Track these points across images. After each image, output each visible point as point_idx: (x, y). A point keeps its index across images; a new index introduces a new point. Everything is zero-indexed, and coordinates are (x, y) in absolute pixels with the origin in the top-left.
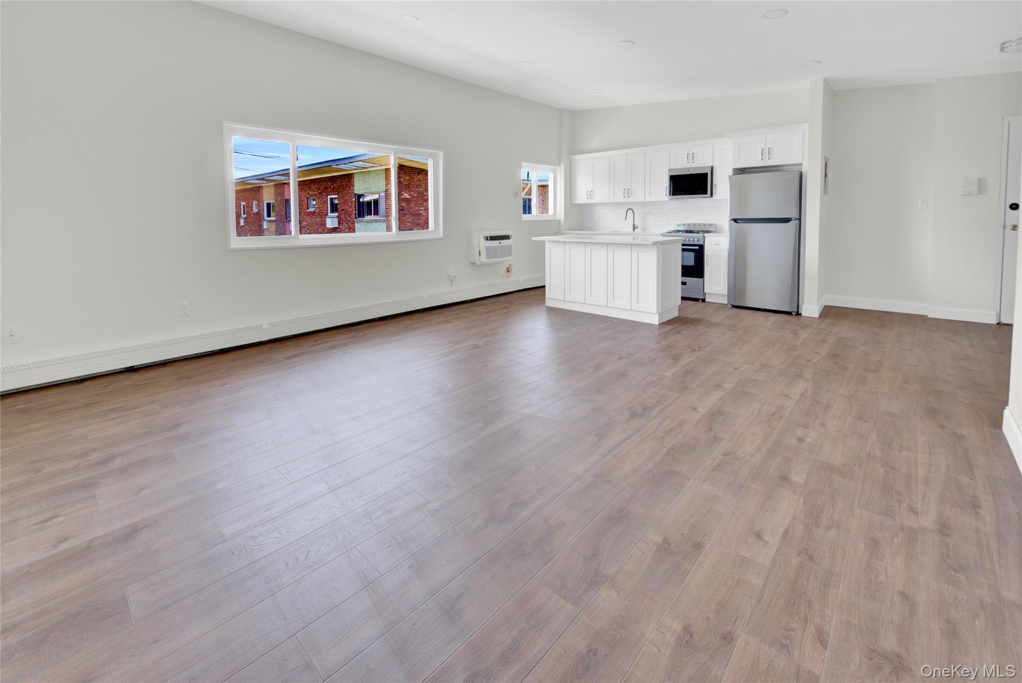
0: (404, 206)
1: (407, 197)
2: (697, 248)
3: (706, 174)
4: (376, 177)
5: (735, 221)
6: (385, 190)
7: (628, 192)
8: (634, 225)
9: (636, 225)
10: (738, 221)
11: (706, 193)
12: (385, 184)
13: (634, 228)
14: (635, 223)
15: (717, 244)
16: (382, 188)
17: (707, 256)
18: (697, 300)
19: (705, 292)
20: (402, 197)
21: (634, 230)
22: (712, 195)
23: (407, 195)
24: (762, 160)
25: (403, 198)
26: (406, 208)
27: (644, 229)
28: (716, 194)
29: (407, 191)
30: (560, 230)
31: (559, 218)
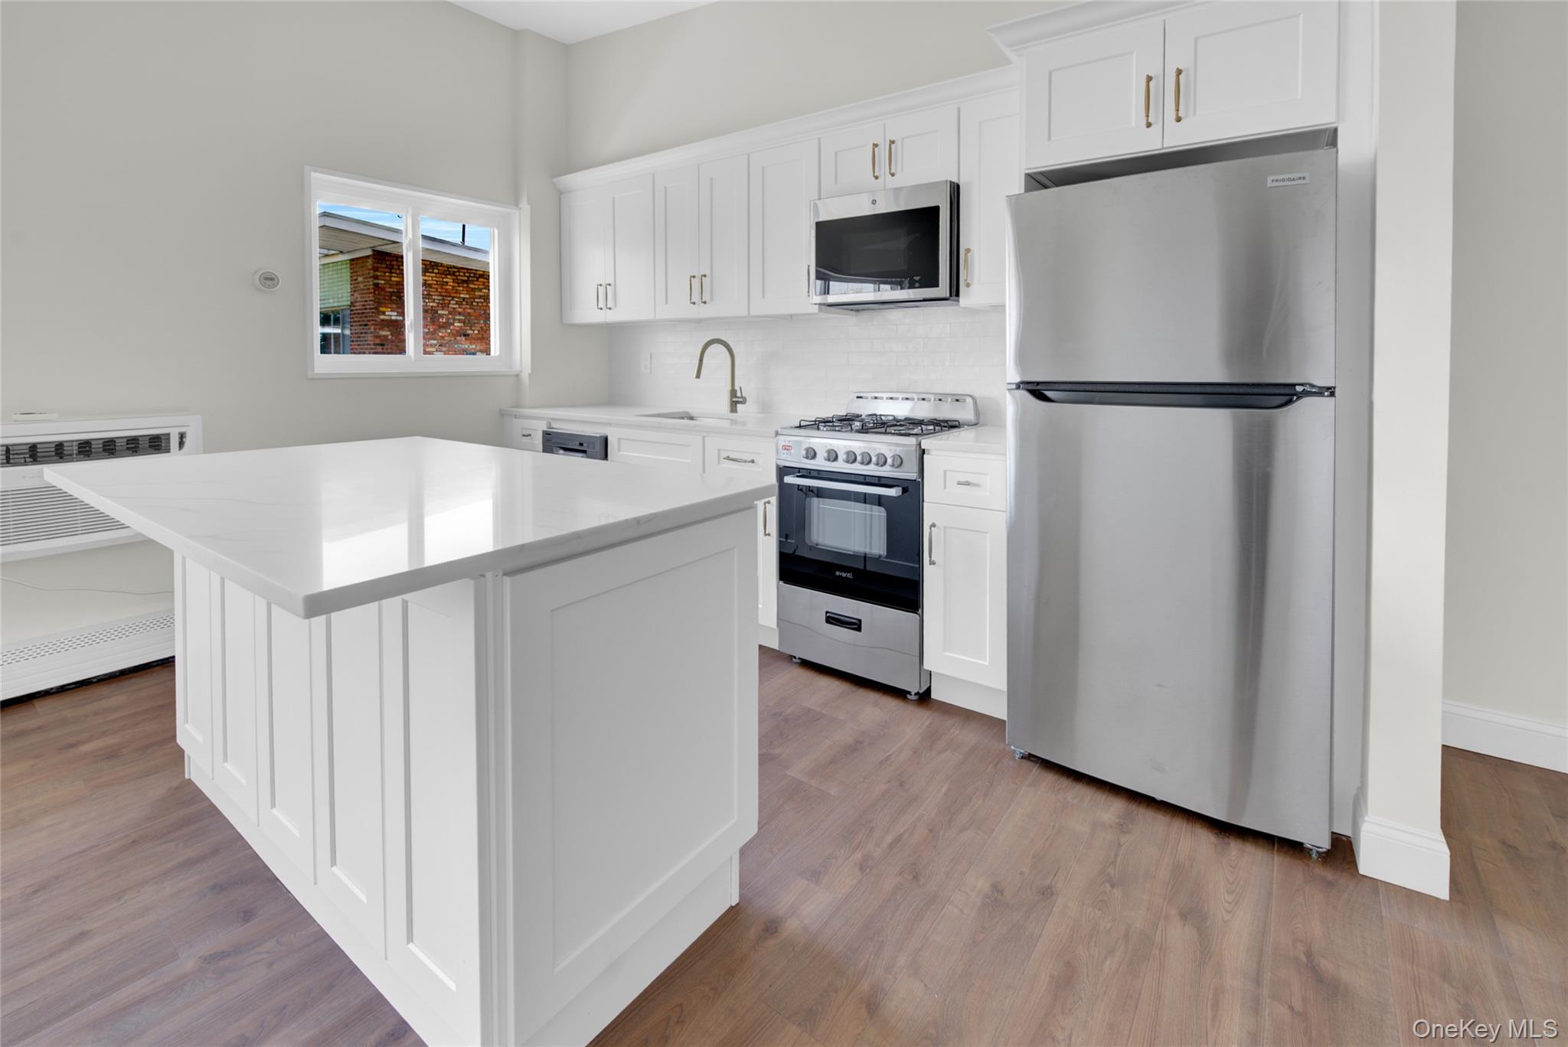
0: (386, 336)
1: (393, 318)
2: (893, 492)
3: (935, 210)
4: (335, 276)
5: (1038, 391)
6: (349, 303)
7: (700, 286)
8: (733, 393)
9: (739, 394)
10: (1049, 394)
11: (934, 283)
12: (349, 290)
13: (736, 400)
14: (737, 388)
15: (968, 484)
16: (346, 299)
17: (933, 525)
18: (900, 694)
19: (927, 666)
20: (382, 317)
21: (733, 410)
22: (955, 291)
23: (395, 314)
24: (1149, 125)
25: (383, 320)
26: (392, 342)
27: (766, 407)
28: (968, 285)
29: (394, 306)
30: (517, 407)
31: (519, 369)
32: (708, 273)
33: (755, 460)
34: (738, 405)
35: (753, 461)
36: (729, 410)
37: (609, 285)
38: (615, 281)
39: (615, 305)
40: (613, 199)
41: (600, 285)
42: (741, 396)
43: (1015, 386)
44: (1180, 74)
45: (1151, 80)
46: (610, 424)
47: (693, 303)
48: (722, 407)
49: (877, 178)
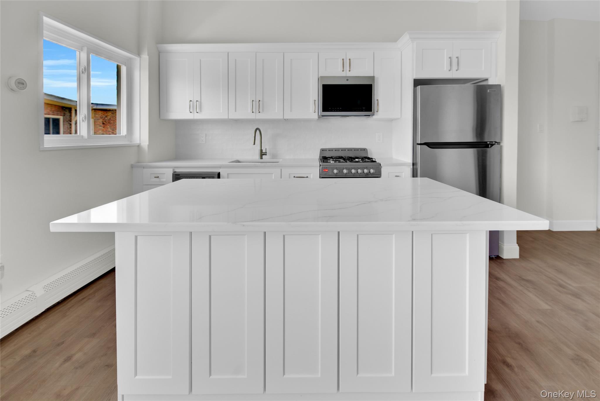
7: (258, 105)
11: (371, 110)
13: (262, 154)
14: (263, 148)
22: (374, 113)
24: (449, 71)
28: (377, 112)
30: (138, 163)
31: (138, 142)
32: (261, 99)
33: (308, 176)
34: (263, 156)
35: (307, 177)
36: (260, 158)
37: (197, 101)
38: (200, 101)
39: (201, 111)
40: (200, 60)
41: (191, 101)
42: (265, 152)
43: (421, 144)
44: (457, 58)
45: (450, 58)
46: (220, 167)
47: (253, 112)
48: (257, 157)
49: (343, 71)
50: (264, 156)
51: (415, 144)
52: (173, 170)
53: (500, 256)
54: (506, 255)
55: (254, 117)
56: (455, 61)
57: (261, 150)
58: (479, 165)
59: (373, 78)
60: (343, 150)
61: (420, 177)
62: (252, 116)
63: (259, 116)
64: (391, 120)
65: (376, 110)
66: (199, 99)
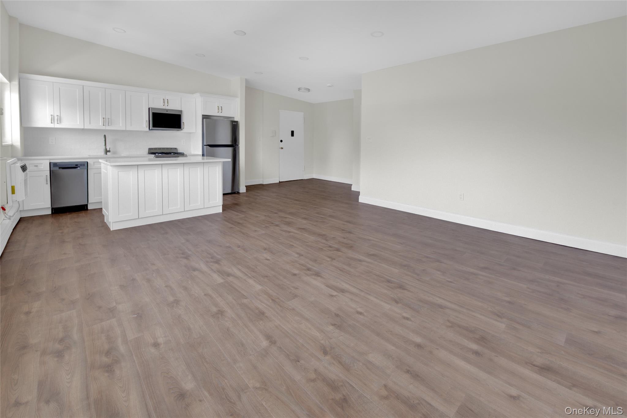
30: (15, 157)
31: (11, 143)
32: (109, 117)
36: (105, 154)
37: (57, 116)
38: (60, 115)
39: (61, 123)
40: (59, 88)
41: (52, 115)
42: (109, 150)
43: (206, 145)
44: (221, 107)
45: (218, 107)
46: (87, 158)
47: (104, 125)
48: (102, 153)
49: (164, 105)
50: (108, 153)
51: (203, 145)
52: (50, 161)
53: (239, 192)
54: (241, 191)
55: (105, 128)
56: (220, 108)
57: (106, 149)
58: (233, 154)
59: (181, 111)
60: (164, 149)
61: (206, 156)
62: (104, 128)
63: (108, 128)
64: (190, 133)
65: (183, 128)
66: (59, 114)
